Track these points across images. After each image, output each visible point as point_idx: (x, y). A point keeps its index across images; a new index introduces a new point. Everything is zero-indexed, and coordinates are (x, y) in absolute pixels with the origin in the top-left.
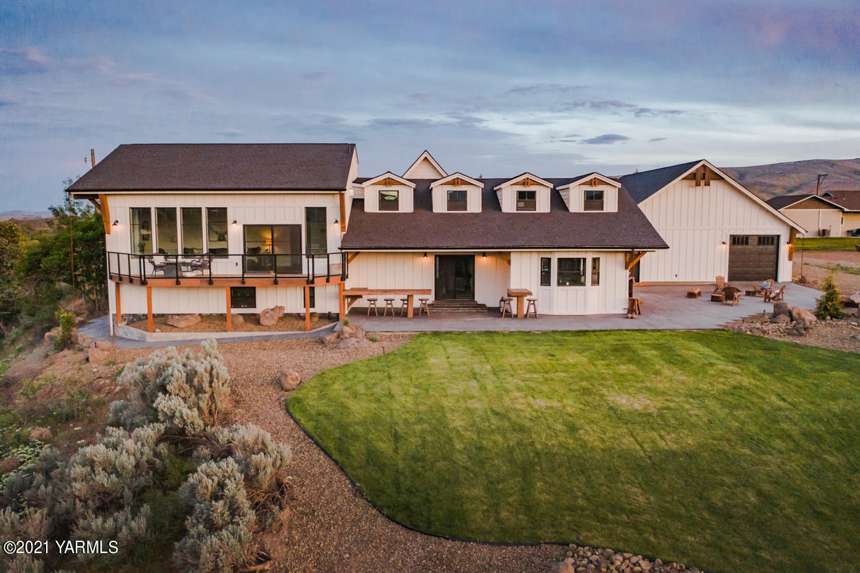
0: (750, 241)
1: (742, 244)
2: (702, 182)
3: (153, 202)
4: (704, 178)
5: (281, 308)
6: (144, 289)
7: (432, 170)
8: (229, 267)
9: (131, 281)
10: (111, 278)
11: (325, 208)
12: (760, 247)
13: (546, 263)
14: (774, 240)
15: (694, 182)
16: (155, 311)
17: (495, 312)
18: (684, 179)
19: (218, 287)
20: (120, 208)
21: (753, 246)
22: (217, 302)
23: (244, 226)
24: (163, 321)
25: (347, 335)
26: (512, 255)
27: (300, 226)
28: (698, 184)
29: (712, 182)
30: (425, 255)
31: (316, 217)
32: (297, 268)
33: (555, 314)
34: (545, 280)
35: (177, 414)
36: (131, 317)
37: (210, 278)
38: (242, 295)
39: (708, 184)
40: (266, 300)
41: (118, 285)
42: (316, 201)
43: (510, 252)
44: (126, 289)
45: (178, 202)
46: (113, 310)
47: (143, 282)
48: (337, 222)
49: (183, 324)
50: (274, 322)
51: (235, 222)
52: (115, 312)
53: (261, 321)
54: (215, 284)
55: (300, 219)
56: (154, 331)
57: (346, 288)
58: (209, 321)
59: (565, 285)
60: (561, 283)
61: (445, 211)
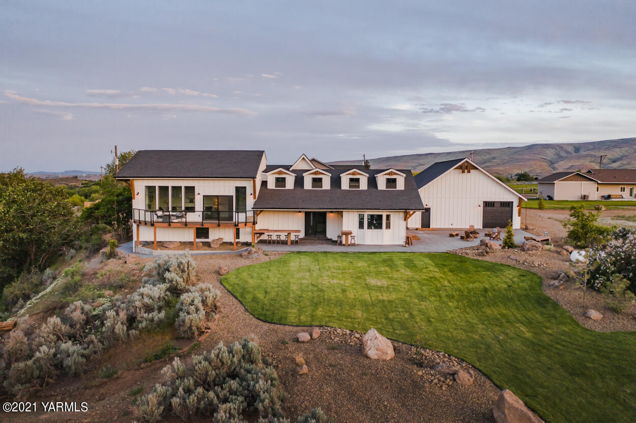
0: (495, 205)
1: (491, 206)
2: (466, 171)
3: (157, 183)
4: (467, 169)
5: (222, 239)
6: (152, 229)
7: (307, 164)
8: (195, 217)
9: (146, 224)
10: (134, 222)
11: (245, 187)
12: (502, 208)
13: (362, 217)
14: (509, 204)
15: (461, 171)
16: (157, 240)
17: (334, 243)
18: (455, 169)
19: (189, 228)
20: (140, 186)
21: (497, 208)
22: (189, 235)
23: (204, 196)
24: (162, 245)
25: (253, 252)
26: (344, 213)
27: (232, 196)
28: (463, 172)
29: (472, 171)
30: (300, 212)
31: (241, 191)
32: (231, 218)
33: (366, 244)
34: (361, 226)
35: (175, 280)
36: (144, 243)
37: (186, 223)
38: (202, 232)
39: (469, 172)
40: (215, 235)
41: (138, 226)
42: (241, 183)
43: (342, 211)
44: (142, 228)
45: (170, 183)
46: (135, 239)
47: (152, 225)
48: (251, 194)
49: (171, 246)
50: (218, 246)
51: (199, 194)
52: (136, 240)
53: (211, 245)
54: (188, 226)
55: (233, 193)
56: (157, 250)
57: (256, 229)
58: (184, 244)
59: (372, 228)
60: (369, 227)
61: (310, 188)
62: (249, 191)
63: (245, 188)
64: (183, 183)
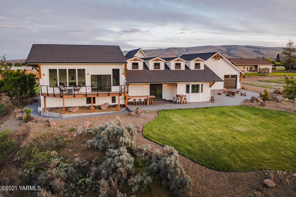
0: (229, 77)
1: (227, 78)
3: (58, 67)
4: (218, 58)
5: (107, 103)
7: (142, 55)
8: (87, 90)
9: (54, 96)
10: (42, 95)
12: (232, 78)
13: (188, 86)
14: (235, 76)
15: (215, 59)
18: (212, 58)
20: (45, 69)
21: (230, 78)
22: (83, 102)
23: (91, 75)
24: (67, 109)
26: (178, 84)
27: (111, 75)
29: (220, 59)
30: (147, 84)
31: (116, 72)
32: (110, 90)
33: (190, 102)
34: (188, 91)
36: (50, 109)
37: (86, 94)
40: (99, 101)
41: (45, 97)
42: (116, 67)
43: (177, 83)
44: (47, 98)
45: (67, 67)
47: (62, 97)
48: (123, 74)
49: (74, 111)
50: (106, 109)
51: (88, 74)
52: (44, 107)
53: (102, 108)
54: (88, 96)
55: (110, 73)
56: (65, 114)
58: (82, 108)
59: (193, 93)
60: (192, 92)
61: (153, 69)
62: (122, 71)
63: (119, 69)
64: (77, 67)
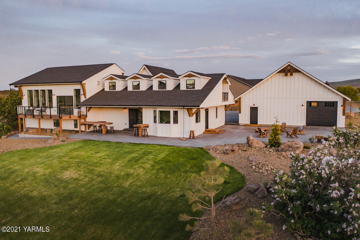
0: (319, 104)
2: (289, 74)
3: (33, 88)
4: (289, 72)
12: (326, 107)
14: (334, 104)
15: (284, 74)
18: (278, 72)
19: (36, 118)
20: (25, 90)
21: (321, 107)
23: (57, 96)
27: (73, 96)
28: (286, 75)
29: (294, 74)
30: (125, 108)
32: (73, 113)
33: (158, 136)
39: (291, 75)
43: (142, 108)
45: (40, 88)
48: (83, 95)
51: (54, 95)
52: (24, 126)
54: (35, 117)
57: (87, 121)
59: (163, 123)
60: (160, 122)
61: (132, 90)
62: (82, 93)
63: (79, 90)
64: (46, 88)
